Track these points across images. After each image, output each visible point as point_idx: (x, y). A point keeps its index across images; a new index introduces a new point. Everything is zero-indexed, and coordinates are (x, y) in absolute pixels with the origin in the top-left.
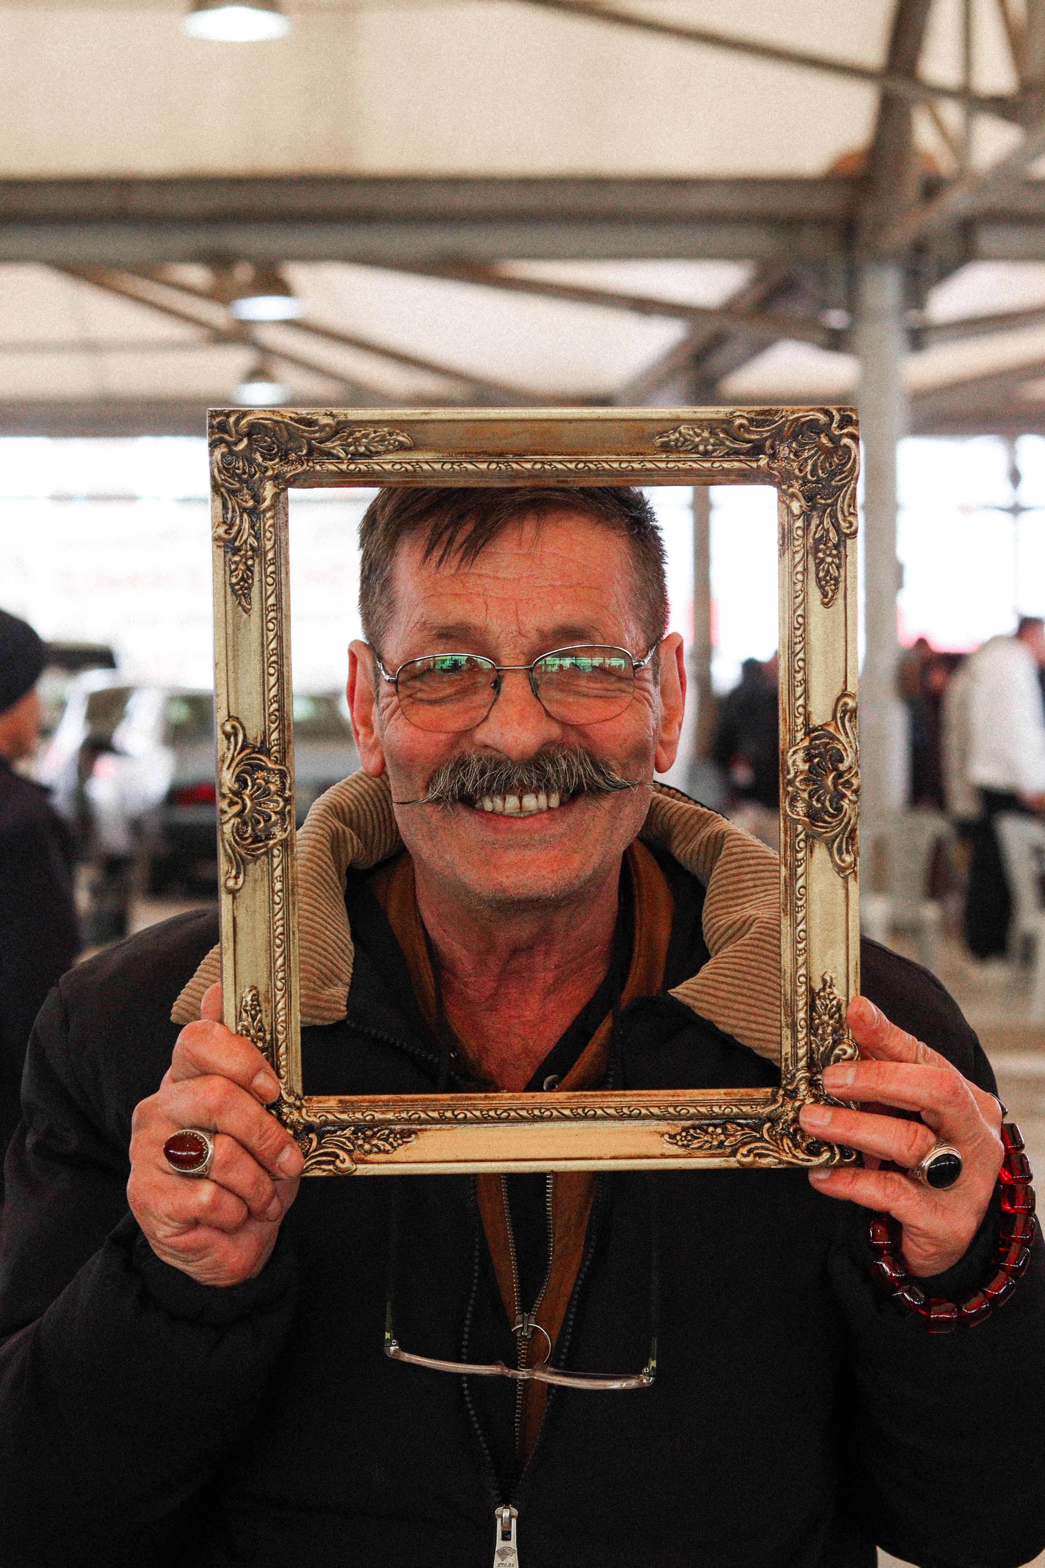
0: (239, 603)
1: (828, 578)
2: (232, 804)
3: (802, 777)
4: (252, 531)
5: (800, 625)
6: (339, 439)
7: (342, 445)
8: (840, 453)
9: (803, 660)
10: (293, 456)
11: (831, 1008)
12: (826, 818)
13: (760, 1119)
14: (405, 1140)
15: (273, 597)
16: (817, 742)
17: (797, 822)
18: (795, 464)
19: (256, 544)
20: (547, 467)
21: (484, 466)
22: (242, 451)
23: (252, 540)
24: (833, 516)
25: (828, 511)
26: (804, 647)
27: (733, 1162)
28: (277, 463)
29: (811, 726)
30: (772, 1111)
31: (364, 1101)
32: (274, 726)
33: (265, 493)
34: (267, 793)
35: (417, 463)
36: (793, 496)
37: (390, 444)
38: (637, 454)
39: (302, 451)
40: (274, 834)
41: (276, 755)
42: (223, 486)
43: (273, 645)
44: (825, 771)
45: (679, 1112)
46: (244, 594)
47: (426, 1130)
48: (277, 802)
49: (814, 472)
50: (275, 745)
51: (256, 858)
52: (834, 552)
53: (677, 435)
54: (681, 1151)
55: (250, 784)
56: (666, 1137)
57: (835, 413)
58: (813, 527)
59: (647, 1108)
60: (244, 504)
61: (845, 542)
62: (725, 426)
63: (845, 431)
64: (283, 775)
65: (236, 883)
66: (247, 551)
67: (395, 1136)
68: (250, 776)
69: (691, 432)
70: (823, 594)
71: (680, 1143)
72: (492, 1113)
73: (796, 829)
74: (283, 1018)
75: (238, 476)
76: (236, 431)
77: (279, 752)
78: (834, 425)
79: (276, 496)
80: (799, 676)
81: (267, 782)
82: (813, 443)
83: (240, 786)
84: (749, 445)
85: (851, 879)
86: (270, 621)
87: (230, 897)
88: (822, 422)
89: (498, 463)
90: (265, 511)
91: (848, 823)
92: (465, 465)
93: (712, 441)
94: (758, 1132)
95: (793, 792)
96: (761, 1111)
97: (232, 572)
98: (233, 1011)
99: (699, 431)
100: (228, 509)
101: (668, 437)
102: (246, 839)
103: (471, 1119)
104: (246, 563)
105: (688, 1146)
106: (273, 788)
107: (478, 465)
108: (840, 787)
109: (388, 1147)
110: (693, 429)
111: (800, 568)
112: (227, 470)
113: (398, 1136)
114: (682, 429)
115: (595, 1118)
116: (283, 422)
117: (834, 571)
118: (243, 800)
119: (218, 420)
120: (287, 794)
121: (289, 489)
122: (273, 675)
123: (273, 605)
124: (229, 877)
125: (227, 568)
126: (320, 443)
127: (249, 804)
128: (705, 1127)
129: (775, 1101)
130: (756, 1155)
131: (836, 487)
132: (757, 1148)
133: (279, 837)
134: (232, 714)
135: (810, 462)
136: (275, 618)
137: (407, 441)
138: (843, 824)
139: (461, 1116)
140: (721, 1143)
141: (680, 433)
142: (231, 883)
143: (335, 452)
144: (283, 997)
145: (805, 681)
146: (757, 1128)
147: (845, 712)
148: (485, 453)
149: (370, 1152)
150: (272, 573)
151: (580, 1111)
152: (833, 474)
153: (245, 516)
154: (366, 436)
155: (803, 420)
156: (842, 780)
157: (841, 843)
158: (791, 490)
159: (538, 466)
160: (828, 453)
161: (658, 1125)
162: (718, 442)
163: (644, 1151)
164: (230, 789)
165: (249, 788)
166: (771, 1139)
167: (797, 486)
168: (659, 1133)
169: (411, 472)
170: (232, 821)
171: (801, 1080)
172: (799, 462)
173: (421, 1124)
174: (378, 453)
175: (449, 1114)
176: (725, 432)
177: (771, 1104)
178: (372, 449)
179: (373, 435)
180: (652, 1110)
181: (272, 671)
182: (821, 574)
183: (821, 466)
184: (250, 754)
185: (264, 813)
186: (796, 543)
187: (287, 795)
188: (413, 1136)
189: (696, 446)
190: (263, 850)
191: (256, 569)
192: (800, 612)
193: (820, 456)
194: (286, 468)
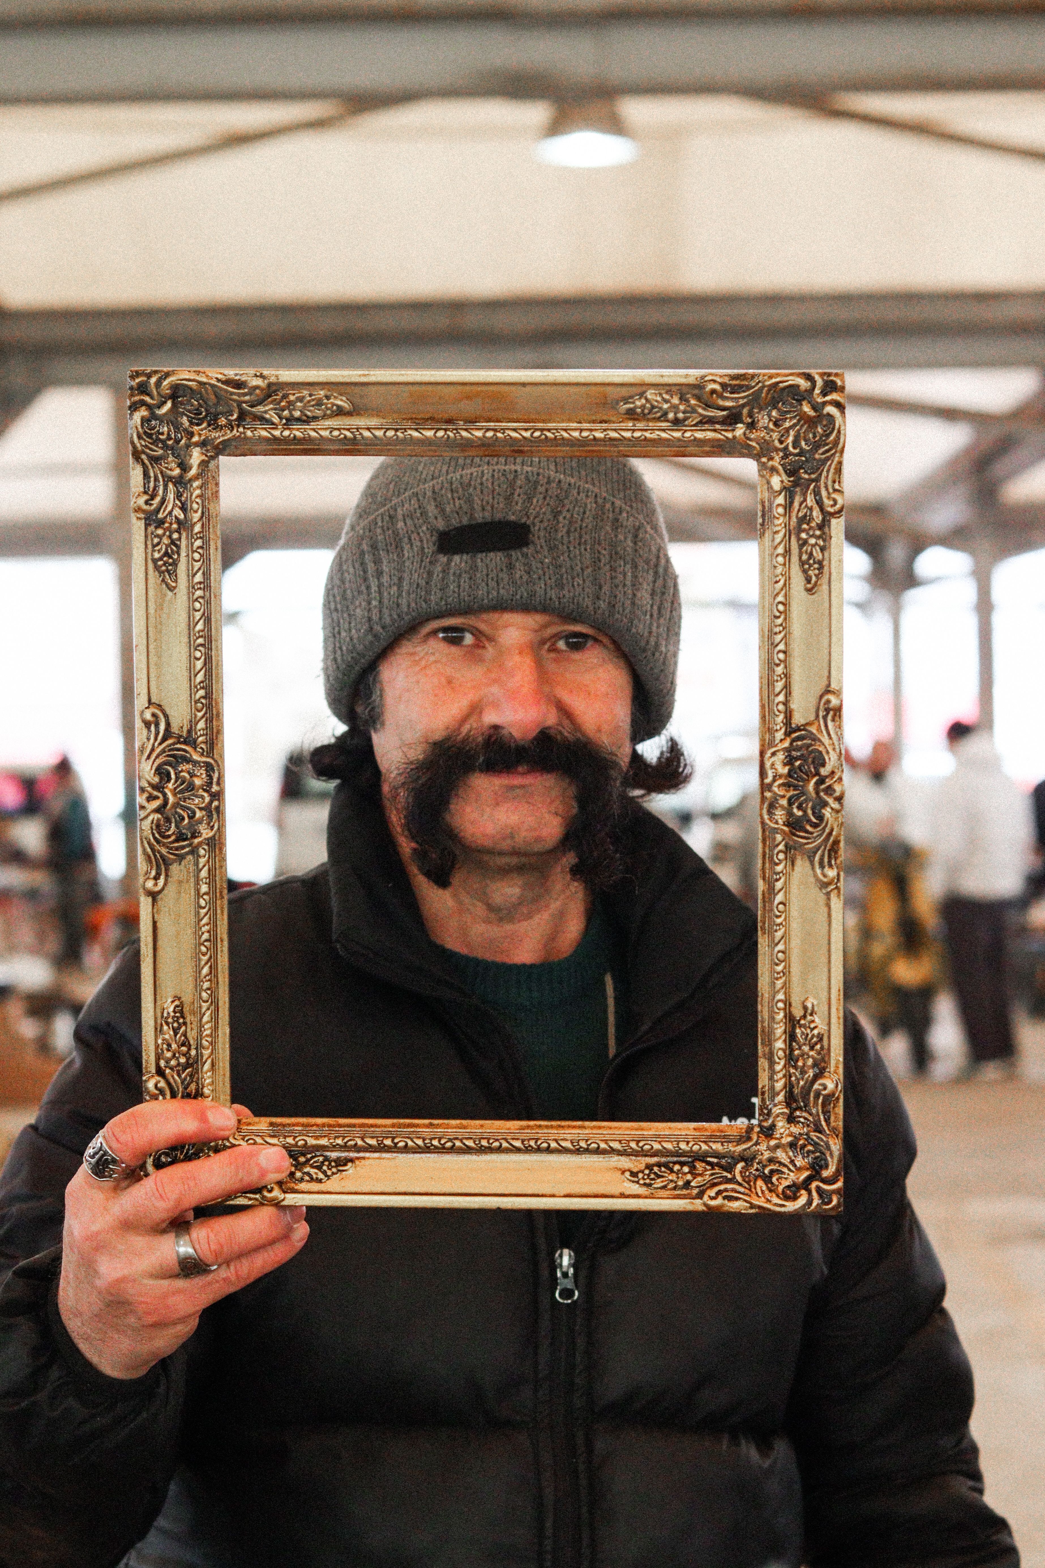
0: (163, 580)
1: (811, 562)
2: (151, 798)
3: (780, 781)
4: (177, 502)
5: (781, 613)
6: (271, 403)
7: (275, 409)
8: (825, 423)
9: (785, 652)
10: (223, 421)
11: (812, 1038)
12: (809, 828)
13: (733, 1158)
14: (341, 1168)
15: (200, 574)
16: (799, 743)
17: (775, 831)
18: (775, 435)
19: (182, 516)
20: (499, 435)
21: (429, 434)
22: (166, 414)
23: (178, 512)
24: (817, 493)
25: (812, 487)
26: (785, 636)
27: (698, 1205)
28: (205, 429)
29: (793, 726)
30: (745, 1150)
31: (297, 1125)
32: (200, 714)
33: (192, 461)
34: (191, 787)
35: (357, 429)
36: (773, 470)
37: (328, 409)
38: (601, 422)
39: (232, 415)
40: (199, 832)
41: (203, 746)
42: (144, 452)
43: (200, 626)
44: (808, 776)
45: (642, 1147)
46: (168, 571)
47: (364, 1158)
48: (202, 797)
49: (796, 444)
50: (201, 735)
51: (181, 858)
52: (818, 533)
53: (643, 401)
54: (642, 1191)
55: (173, 776)
56: (627, 1174)
57: (817, 378)
58: (796, 504)
59: (606, 1141)
60: (169, 472)
61: (829, 521)
62: (696, 392)
63: (828, 398)
64: (209, 768)
65: (156, 884)
66: (171, 524)
67: (330, 1164)
68: (173, 767)
69: (659, 399)
70: (806, 579)
71: (642, 1182)
72: (435, 1142)
73: (775, 838)
74: (208, 1032)
75: (163, 441)
76: (158, 393)
77: (206, 743)
78: (817, 391)
79: (204, 464)
80: (779, 670)
81: (192, 775)
82: (794, 411)
83: (161, 779)
84: (725, 413)
85: (833, 896)
86: (196, 600)
87: (150, 899)
88: (803, 388)
89: (446, 430)
90: (190, 480)
91: (830, 834)
92: (409, 432)
93: (682, 407)
94: (730, 1173)
95: (771, 797)
96: (733, 1149)
97: (154, 546)
98: (152, 1023)
99: (667, 397)
100: (150, 477)
101: (633, 403)
102: (169, 836)
103: (413, 1148)
104: (170, 537)
105: (650, 1185)
106: (198, 782)
107: (424, 432)
108: (822, 794)
109: (321, 1176)
110: (661, 394)
111: (780, 550)
112: (150, 436)
113: (333, 1164)
114: (650, 394)
115: (548, 1150)
116: (210, 384)
117: (817, 554)
118: (165, 795)
119: (137, 380)
120: (215, 788)
121: (221, 457)
122: (198, 659)
123: (200, 583)
124: (148, 878)
125: (149, 543)
126: (252, 406)
127: (171, 799)
128: (671, 1165)
129: (749, 1139)
130: (724, 1198)
131: (820, 460)
132: (726, 1190)
133: (204, 836)
134: (153, 701)
135: (792, 433)
136: (203, 597)
137: (346, 405)
138: (825, 834)
139: (401, 1144)
140: (687, 1184)
141: (647, 399)
142: (150, 884)
143: (267, 416)
144: (208, 1009)
145: (786, 676)
146: (730, 1168)
147: (827, 710)
148: (432, 419)
149: (302, 1180)
150: (199, 548)
151: (532, 1143)
152: (816, 446)
153: (171, 486)
154: (300, 399)
155: (781, 385)
156: (823, 787)
157: (823, 856)
158: (771, 463)
159: (490, 434)
160: (812, 422)
161: (619, 1161)
162: (689, 409)
163: (601, 1190)
164: (149, 783)
165: (172, 781)
166: (744, 1180)
167: (777, 458)
168: (620, 1169)
169: (350, 439)
170: (151, 818)
171: (778, 1116)
172: (779, 432)
173: (359, 1151)
174: (315, 418)
175: (388, 1142)
176: (698, 398)
177: (744, 1142)
178: (309, 413)
179: (309, 398)
180: (612, 1144)
181: (198, 654)
182: (805, 557)
183: (805, 437)
184: (174, 744)
185: (189, 808)
186: (777, 522)
187: (213, 790)
188: (350, 1164)
189: (665, 414)
190: (187, 849)
191: (183, 543)
192: (780, 598)
193: (802, 426)
194: (214, 434)
